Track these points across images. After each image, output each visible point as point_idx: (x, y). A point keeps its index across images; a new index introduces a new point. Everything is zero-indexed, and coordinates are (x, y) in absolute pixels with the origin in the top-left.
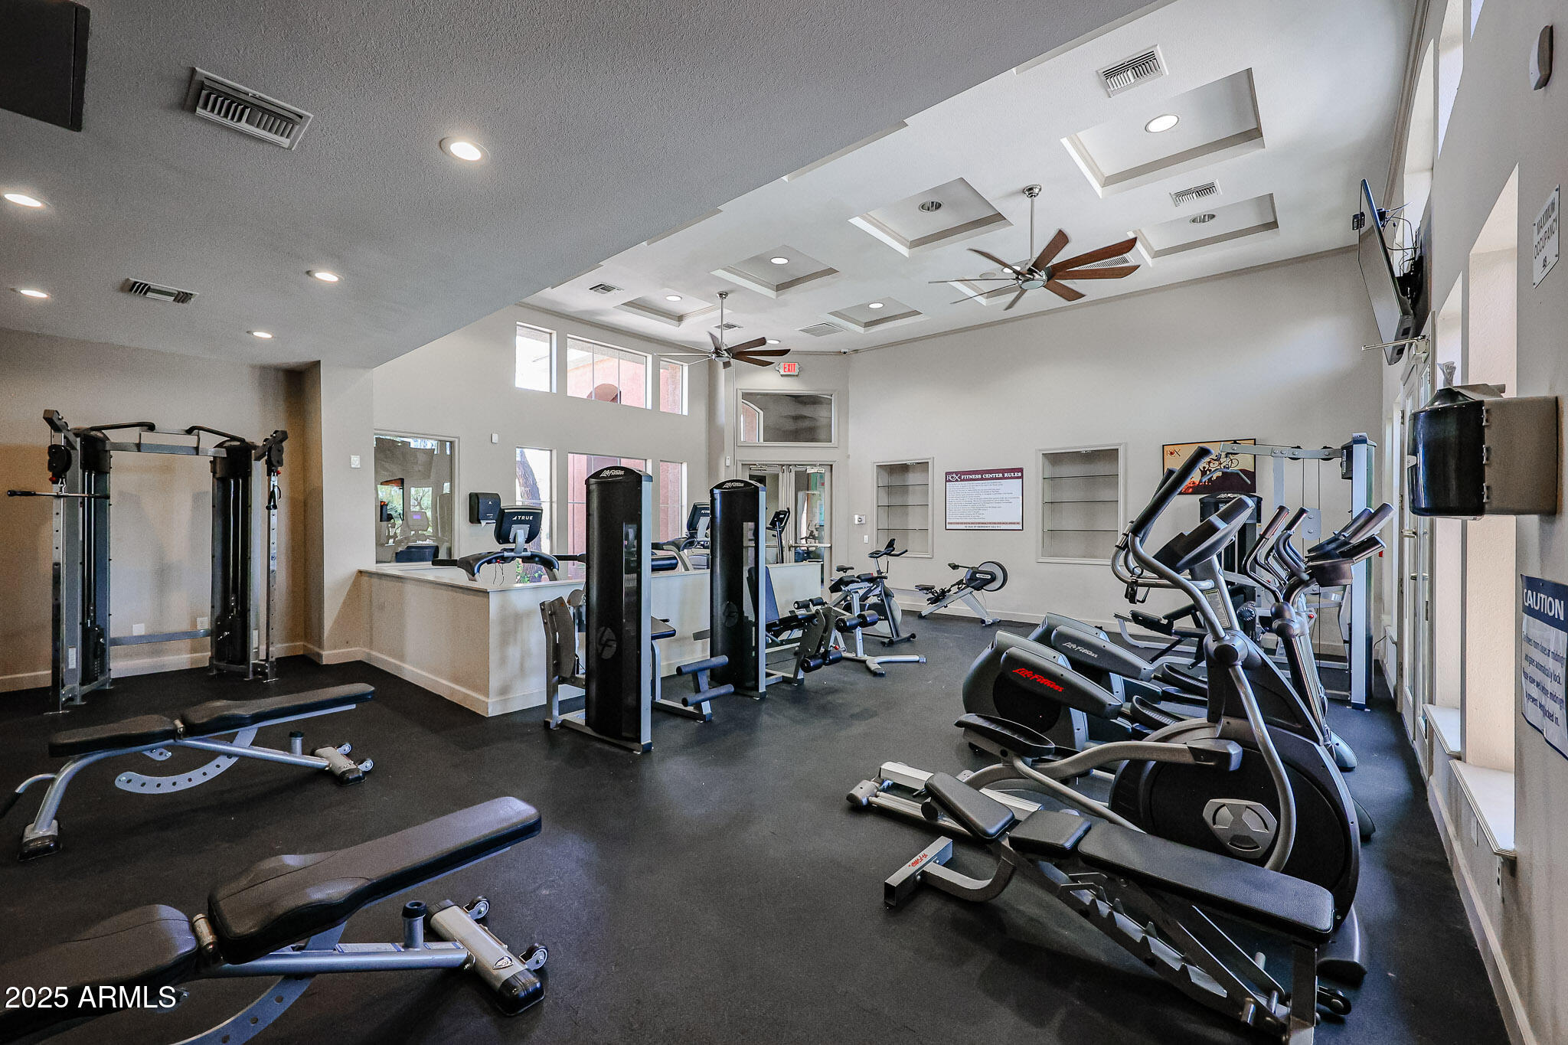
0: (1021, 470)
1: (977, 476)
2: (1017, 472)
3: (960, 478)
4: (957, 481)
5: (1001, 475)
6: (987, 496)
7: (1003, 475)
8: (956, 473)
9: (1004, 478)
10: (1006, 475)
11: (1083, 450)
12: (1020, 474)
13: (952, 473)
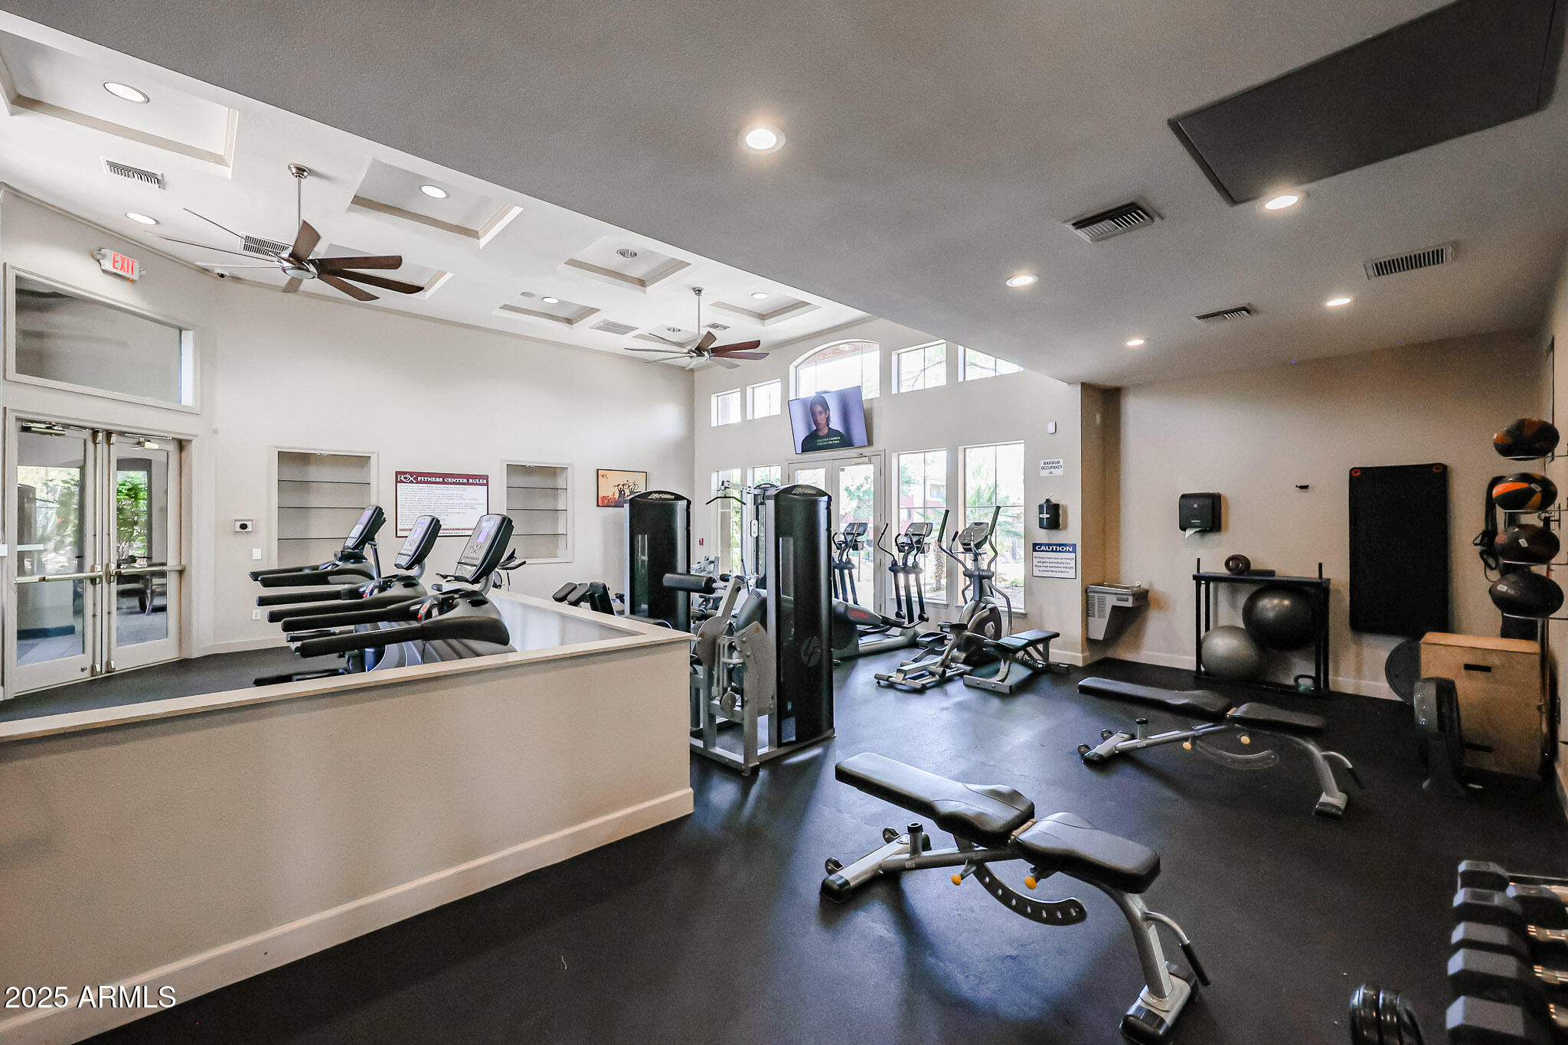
0: (486, 477)
1: (438, 480)
2: (481, 480)
3: (416, 479)
4: (412, 482)
5: (465, 481)
6: (450, 501)
7: (468, 481)
8: (411, 474)
9: (468, 484)
10: (471, 481)
11: (528, 464)
12: (485, 481)
13: (405, 473)
